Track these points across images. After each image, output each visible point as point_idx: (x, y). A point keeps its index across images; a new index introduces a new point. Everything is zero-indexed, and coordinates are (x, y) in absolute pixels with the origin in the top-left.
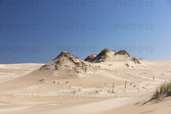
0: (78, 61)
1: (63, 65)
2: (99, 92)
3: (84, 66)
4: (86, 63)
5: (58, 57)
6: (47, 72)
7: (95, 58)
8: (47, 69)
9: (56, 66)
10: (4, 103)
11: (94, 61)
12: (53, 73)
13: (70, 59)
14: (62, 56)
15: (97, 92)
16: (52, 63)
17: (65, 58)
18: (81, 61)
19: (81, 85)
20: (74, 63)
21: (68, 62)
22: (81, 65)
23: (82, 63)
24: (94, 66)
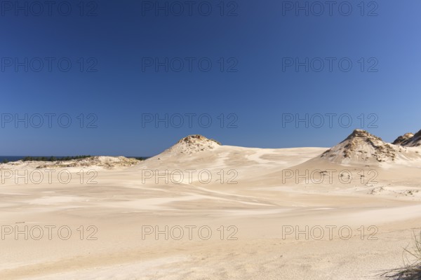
0: (380, 143)
1: (357, 150)
2: (414, 193)
3: (391, 152)
4: (395, 147)
5: (349, 138)
6: (332, 160)
7: (411, 139)
8: (332, 156)
9: (345, 152)
10: (265, 202)
11: (409, 144)
12: (341, 162)
13: (368, 140)
14: (354, 136)
15: (410, 192)
16: (339, 148)
17: (360, 139)
18: (386, 144)
19: (384, 181)
20: (374, 146)
21: (364, 146)
22: (385, 150)
23: (388, 146)
24: (407, 152)
